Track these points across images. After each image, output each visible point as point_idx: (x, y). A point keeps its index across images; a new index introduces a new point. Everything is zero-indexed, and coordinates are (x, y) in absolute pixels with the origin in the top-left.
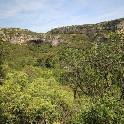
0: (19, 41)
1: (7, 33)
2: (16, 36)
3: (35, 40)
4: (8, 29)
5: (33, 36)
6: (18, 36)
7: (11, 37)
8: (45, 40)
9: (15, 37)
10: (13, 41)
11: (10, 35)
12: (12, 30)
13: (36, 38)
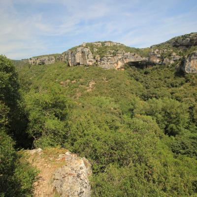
0: (116, 65)
1: (94, 51)
2: (112, 55)
3: (138, 62)
4: (95, 44)
5: (135, 55)
6: (114, 55)
7: (102, 57)
8: (158, 61)
9: (110, 58)
10: (106, 65)
11: (99, 54)
12: (102, 45)
13: (139, 57)
